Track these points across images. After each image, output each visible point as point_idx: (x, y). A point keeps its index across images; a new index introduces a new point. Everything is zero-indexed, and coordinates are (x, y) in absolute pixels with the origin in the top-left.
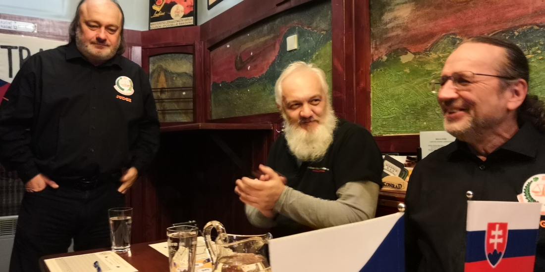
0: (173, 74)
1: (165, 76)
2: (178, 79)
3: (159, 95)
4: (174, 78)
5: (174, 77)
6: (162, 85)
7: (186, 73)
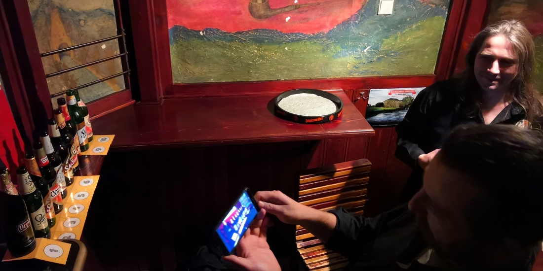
0: (78, 14)
1: (63, 20)
2: (90, 22)
3: (58, 59)
4: (82, 23)
5: (80, 20)
6: (61, 40)
7: (102, 10)
